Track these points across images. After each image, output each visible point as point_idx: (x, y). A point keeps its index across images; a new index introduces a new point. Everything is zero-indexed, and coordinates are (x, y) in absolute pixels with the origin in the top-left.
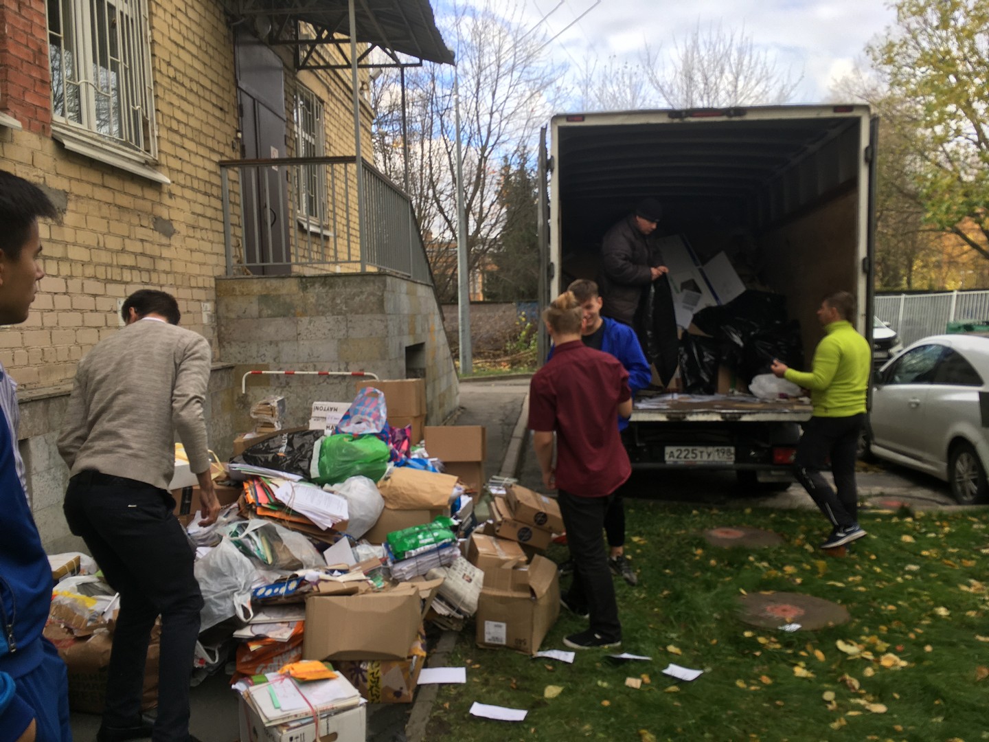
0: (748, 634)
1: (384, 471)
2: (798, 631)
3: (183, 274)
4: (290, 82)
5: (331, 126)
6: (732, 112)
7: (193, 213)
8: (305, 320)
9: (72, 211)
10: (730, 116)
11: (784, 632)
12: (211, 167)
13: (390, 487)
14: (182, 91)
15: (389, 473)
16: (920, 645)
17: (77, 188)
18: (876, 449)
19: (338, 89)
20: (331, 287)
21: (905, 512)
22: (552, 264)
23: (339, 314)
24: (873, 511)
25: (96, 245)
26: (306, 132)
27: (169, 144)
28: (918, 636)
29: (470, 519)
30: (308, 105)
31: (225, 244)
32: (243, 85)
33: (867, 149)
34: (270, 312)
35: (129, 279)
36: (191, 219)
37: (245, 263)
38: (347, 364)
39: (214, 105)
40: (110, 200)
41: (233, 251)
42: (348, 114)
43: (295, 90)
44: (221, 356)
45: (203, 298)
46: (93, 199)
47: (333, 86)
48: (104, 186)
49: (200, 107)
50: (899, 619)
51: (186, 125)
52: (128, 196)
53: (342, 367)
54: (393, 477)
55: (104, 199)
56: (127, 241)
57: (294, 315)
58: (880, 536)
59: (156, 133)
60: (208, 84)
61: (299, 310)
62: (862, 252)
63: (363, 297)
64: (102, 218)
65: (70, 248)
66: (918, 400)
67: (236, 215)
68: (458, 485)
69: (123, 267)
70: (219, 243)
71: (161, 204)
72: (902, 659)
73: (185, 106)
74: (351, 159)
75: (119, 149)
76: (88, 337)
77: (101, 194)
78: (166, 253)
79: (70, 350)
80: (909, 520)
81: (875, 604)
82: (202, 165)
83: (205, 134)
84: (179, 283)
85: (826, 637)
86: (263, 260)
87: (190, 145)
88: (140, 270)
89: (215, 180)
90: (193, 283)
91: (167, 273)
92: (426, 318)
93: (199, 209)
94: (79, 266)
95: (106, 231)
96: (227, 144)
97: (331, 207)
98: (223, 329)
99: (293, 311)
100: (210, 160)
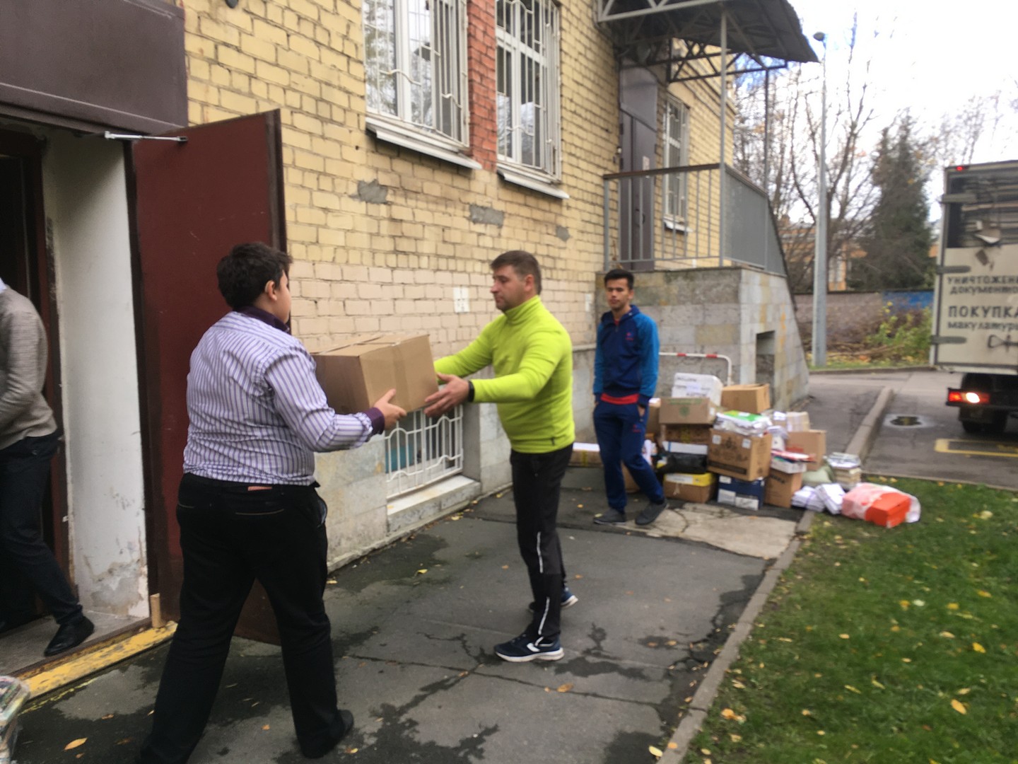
3: (573, 271)
4: (662, 95)
7: (583, 221)
8: (668, 308)
9: (508, 226)
12: (598, 180)
14: (579, 121)
17: (510, 208)
19: (704, 94)
20: (692, 280)
23: (698, 303)
26: (673, 138)
27: (569, 167)
30: (676, 113)
31: (605, 244)
32: (624, 107)
36: (580, 225)
37: (619, 260)
38: (703, 347)
39: (602, 128)
40: (529, 215)
41: (611, 250)
45: (586, 290)
46: (518, 215)
48: (526, 205)
49: (591, 132)
51: (581, 148)
52: (540, 211)
53: (698, 349)
55: (525, 215)
56: (538, 246)
57: (659, 305)
59: (561, 158)
60: (598, 112)
61: (663, 300)
63: (720, 288)
64: (524, 229)
67: (614, 219)
70: (599, 244)
71: (561, 215)
73: (581, 132)
74: (716, 166)
75: (535, 175)
77: (523, 211)
78: (563, 254)
82: (590, 180)
83: (594, 154)
84: (570, 278)
86: (633, 258)
87: (583, 165)
89: (600, 191)
90: (580, 279)
91: (563, 270)
92: (777, 307)
93: (587, 217)
95: (525, 239)
96: (609, 160)
97: (691, 205)
99: (658, 301)
100: (597, 175)
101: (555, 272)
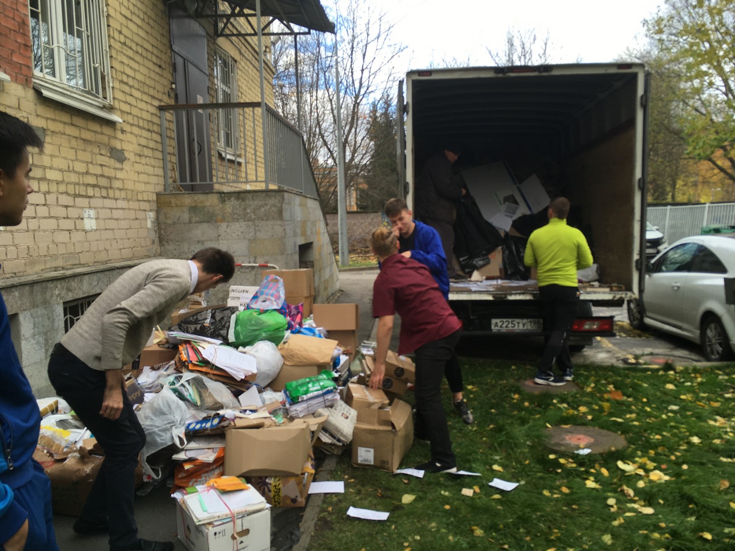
0: (552, 457)
1: (283, 337)
2: (589, 454)
3: (132, 191)
4: (212, 46)
5: (242, 80)
6: (542, 69)
7: (139, 145)
8: (224, 225)
9: (49, 143)
10: (540, 72)
11: (578, 455)
12: (153, 110)
13: (287, 349)
14: (130, 53)
15: (287, 338)
16: (678, 464)
17: (52, 126)
18: (648, 321)
19: (248, 52)
20: (243, 200)
21: (668, 367)
22: (408, 183)
23: (249, 220)
24: (645, 366)
25: (67, 169)
26: (224, 84)
27: (121, 93)
28: (677, 457)
29: (347, 373)
30: (225, 64)
31: (164, 168)
32: (175, 48)
33: (642, 97)
34: (197, 219)
35: (92, 194)
36: (138, 149)
37: (179, 183)
38: (255, 258)
39: (155, 64)
40: (77, 135)
41: (169, 174)
42: (255, 70)
43: (214, 52)
44: (161, 252)
45: (148, 208)
46: (64, 134)
47: (243, 49)
48: (72, 125)
49: (144, 65)
50: (664, 446)
51: (134, 78)
52: (90, 132)
53: (252, 260)
54: (289, 341)
55: (73, 134)
56: (90, 165)
57: (216, 222)
58: (650, 385)
59: (111, 85)
60: (149, 48)
61: (219, 217)
62: (638, 174)
63: (267, 208)
64: (72, 148)
65: (47, 171)
66: (679, 285)
67: (172, 146)
68: (338, 347)
69: (88, 185)
70: (159, 167)
71: (115, 138)
72: (665, 474)
73: (132, 64)
74: (258, 105)
75: (83, 96)
76: (62, 237)
77: (69, 130)
78: (119, 175)
79: (48, 247)
80: (672, 372)
81: (646, 435)
82: (145, 108)
83: (148, 85)
84: (129, 197)
85: (609, 458)
86: (192, 180)
87: (137, 94)
88: (100, 187)
89: (156, 120)
90: (140, 198)
91: (120, 190)
92: (314, 223)
93: (144, 142)
94: (55, 184)
95: (74, 158)
96: (164, 93)
97: (242, 140)
98: (162, 231)
99: (214, 218)
100: (151, 104)
101: (111, 192)
